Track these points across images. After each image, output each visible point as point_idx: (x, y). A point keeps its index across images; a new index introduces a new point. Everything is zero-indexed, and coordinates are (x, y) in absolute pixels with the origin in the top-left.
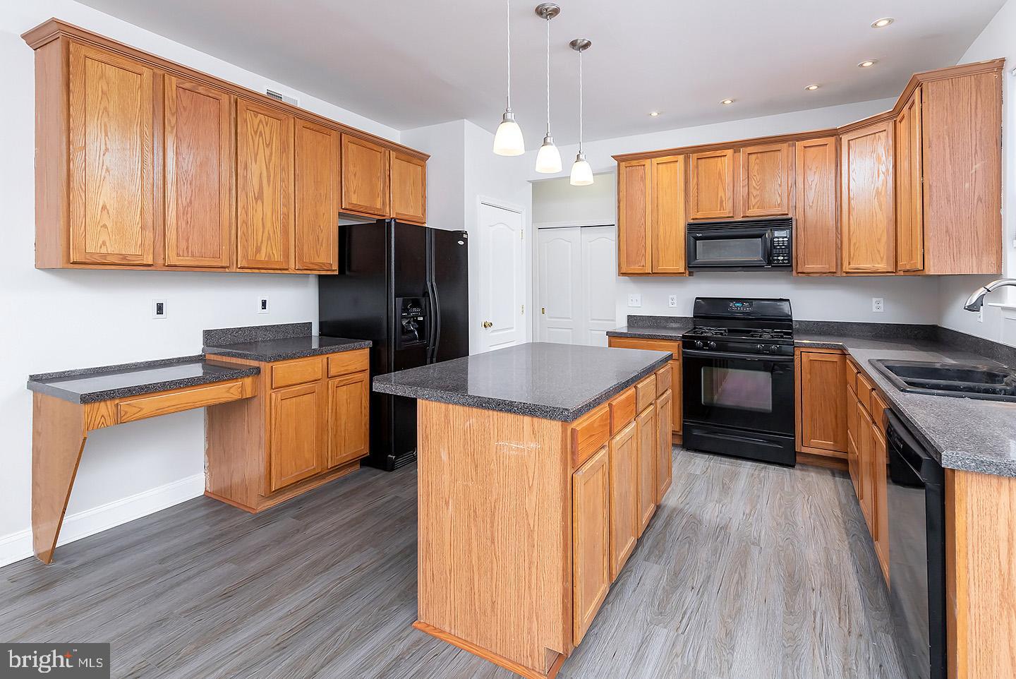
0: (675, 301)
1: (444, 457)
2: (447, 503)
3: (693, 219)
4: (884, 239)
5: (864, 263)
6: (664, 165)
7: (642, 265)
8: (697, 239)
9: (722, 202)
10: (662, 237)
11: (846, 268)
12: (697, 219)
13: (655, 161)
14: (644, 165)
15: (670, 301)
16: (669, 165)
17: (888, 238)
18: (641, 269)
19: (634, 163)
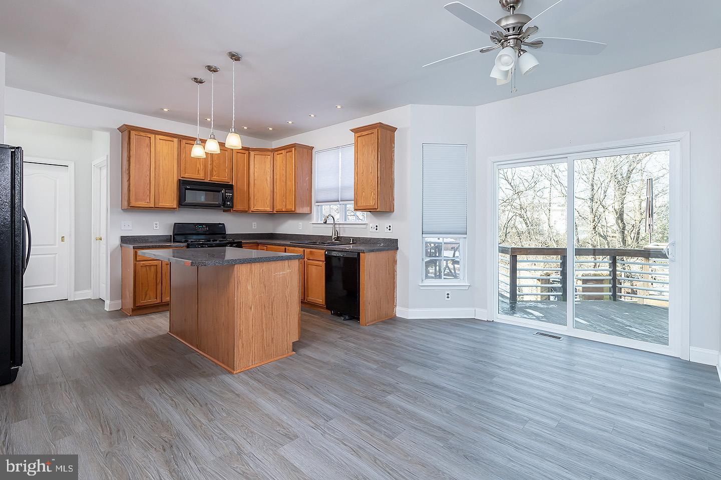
0: (158, 225)
1: (249, 288)
2: (251, 308)
3: (182, 177)
4: (269, 198)
5: (260, 207)
6: (164, 141)
7: (147, 201)
8: (187, 189)
9: (199, 170)
10: (162, 184)
11: (252, 209)
12: (184, 178)
13: (158, 137)
14: (150, 138)
15: (155, 226)
16: (167, 142)
17: (270, 198)
18: (146, 205)
19: (142, 134)
